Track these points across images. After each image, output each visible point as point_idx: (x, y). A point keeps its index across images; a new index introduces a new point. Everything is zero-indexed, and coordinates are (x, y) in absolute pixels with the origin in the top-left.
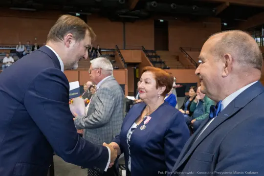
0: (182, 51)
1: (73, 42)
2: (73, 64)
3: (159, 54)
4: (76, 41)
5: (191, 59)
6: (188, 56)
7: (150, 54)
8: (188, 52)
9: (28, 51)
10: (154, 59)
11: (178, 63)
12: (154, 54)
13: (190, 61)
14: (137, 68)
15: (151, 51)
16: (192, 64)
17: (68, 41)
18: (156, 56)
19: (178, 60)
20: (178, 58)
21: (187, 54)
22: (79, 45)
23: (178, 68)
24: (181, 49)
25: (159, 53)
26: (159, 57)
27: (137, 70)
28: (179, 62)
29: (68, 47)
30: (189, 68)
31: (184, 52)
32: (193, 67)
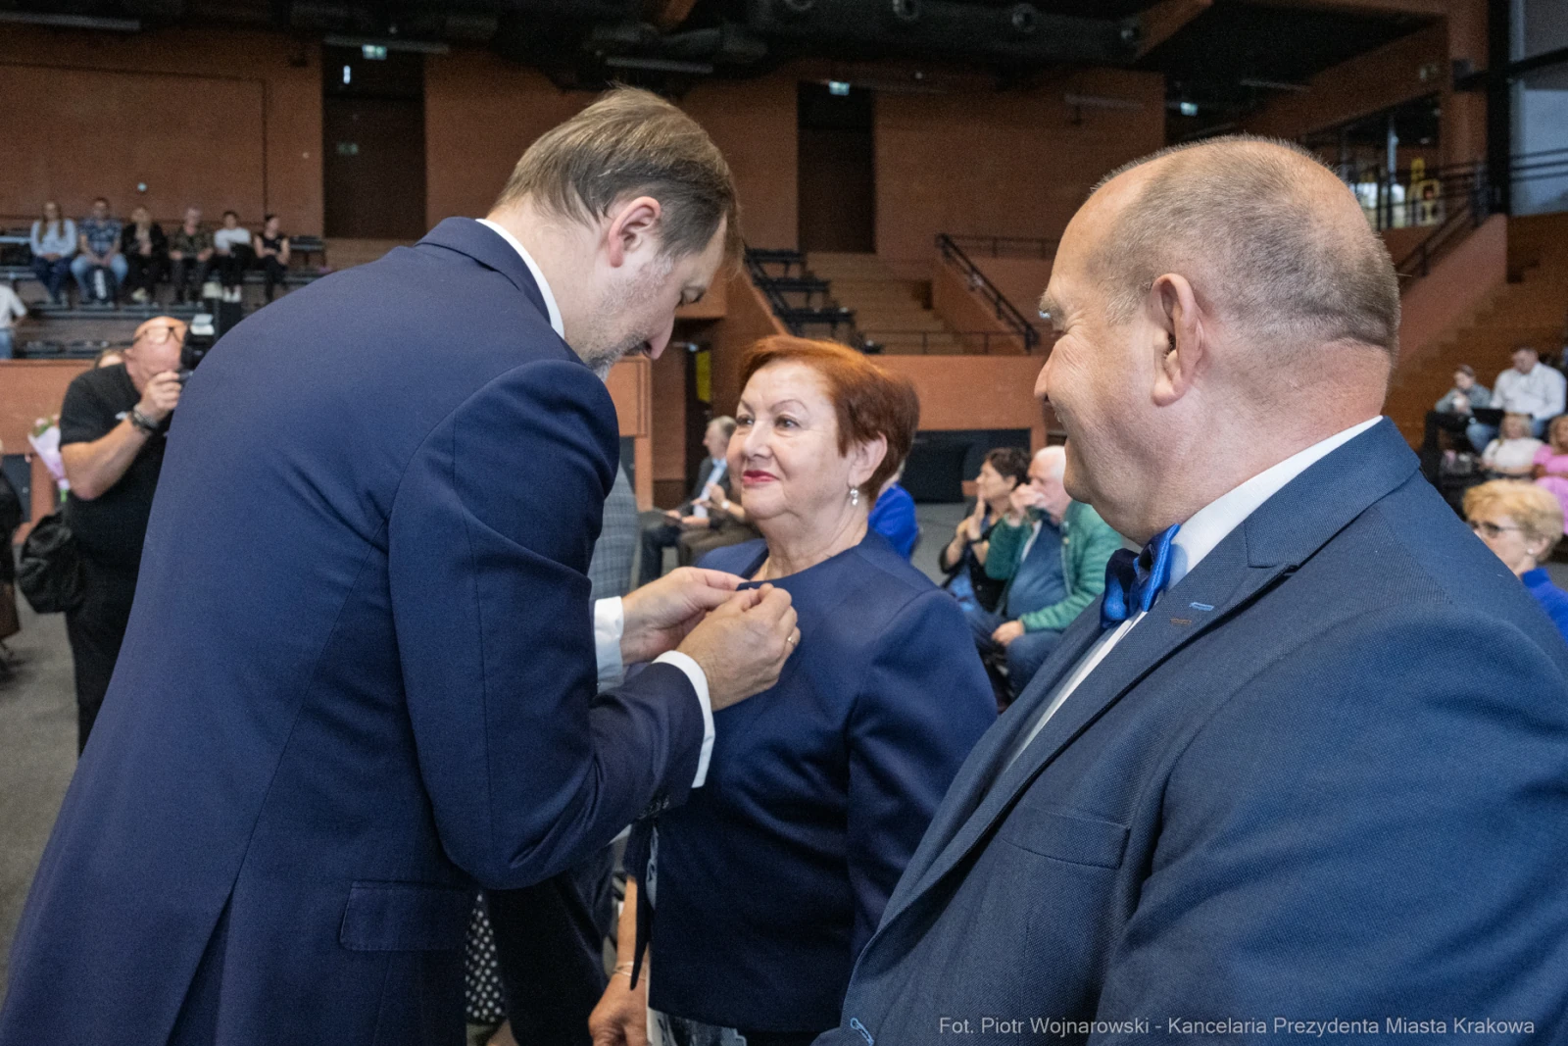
0: (947, 254)
3: (821, 275)
5: (999, 300)
6: (980, 282)
7: (774, 271)
8: (977, 261)
9: (101, 254)
10: (795, 300)
11: (925, 320)
12: (795, 272)
13: (991, 313)
14: (703, 348)
15: (783, 257)
16: (1003, 326)
18: (809, 284)
19: (928, 305)
20: (924, 295)
21: (974, 269)
23: (925, 349)
24: (946, 242)
25: (822, 264)
26: (824, 287)
27: (703, 361)
28: (928, 315)
30: (986, 350)
31: (959, 259)
32: (1010, 344)
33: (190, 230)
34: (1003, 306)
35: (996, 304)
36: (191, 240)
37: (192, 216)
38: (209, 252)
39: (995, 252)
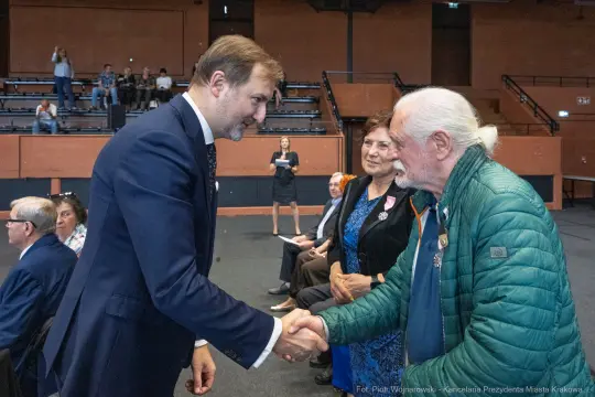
0: (508, 85)
1: (226, 88)
2: (228, 129)
4: (231, 87)
5: (536, 107)
6: (525, 98)
8: (524, 88)
13: (531, 113)
16: (538, 121)
17: (216, 84)
19: (497, 111)
20: (495, 106)
21: (522, 91)
22: (238, 93)
24: (507, 78)
28: (497, 116)
29: (217, 96)
30: (528, 134)
31: (515, 88)
32: (541, 130)
33: (145, 77)
34: (538, 110)
35: (534, 109)
36: (145, 81)
37: (146, 70)
38: (153, 87)
39: (534, 83)
